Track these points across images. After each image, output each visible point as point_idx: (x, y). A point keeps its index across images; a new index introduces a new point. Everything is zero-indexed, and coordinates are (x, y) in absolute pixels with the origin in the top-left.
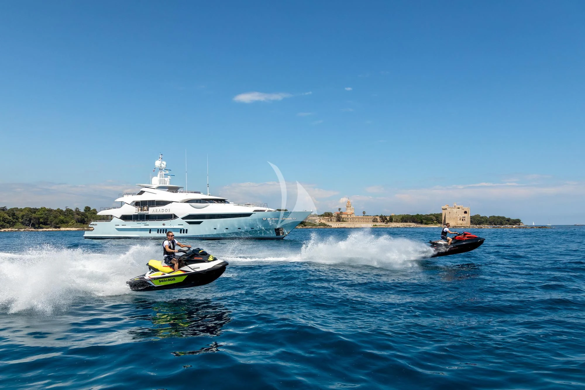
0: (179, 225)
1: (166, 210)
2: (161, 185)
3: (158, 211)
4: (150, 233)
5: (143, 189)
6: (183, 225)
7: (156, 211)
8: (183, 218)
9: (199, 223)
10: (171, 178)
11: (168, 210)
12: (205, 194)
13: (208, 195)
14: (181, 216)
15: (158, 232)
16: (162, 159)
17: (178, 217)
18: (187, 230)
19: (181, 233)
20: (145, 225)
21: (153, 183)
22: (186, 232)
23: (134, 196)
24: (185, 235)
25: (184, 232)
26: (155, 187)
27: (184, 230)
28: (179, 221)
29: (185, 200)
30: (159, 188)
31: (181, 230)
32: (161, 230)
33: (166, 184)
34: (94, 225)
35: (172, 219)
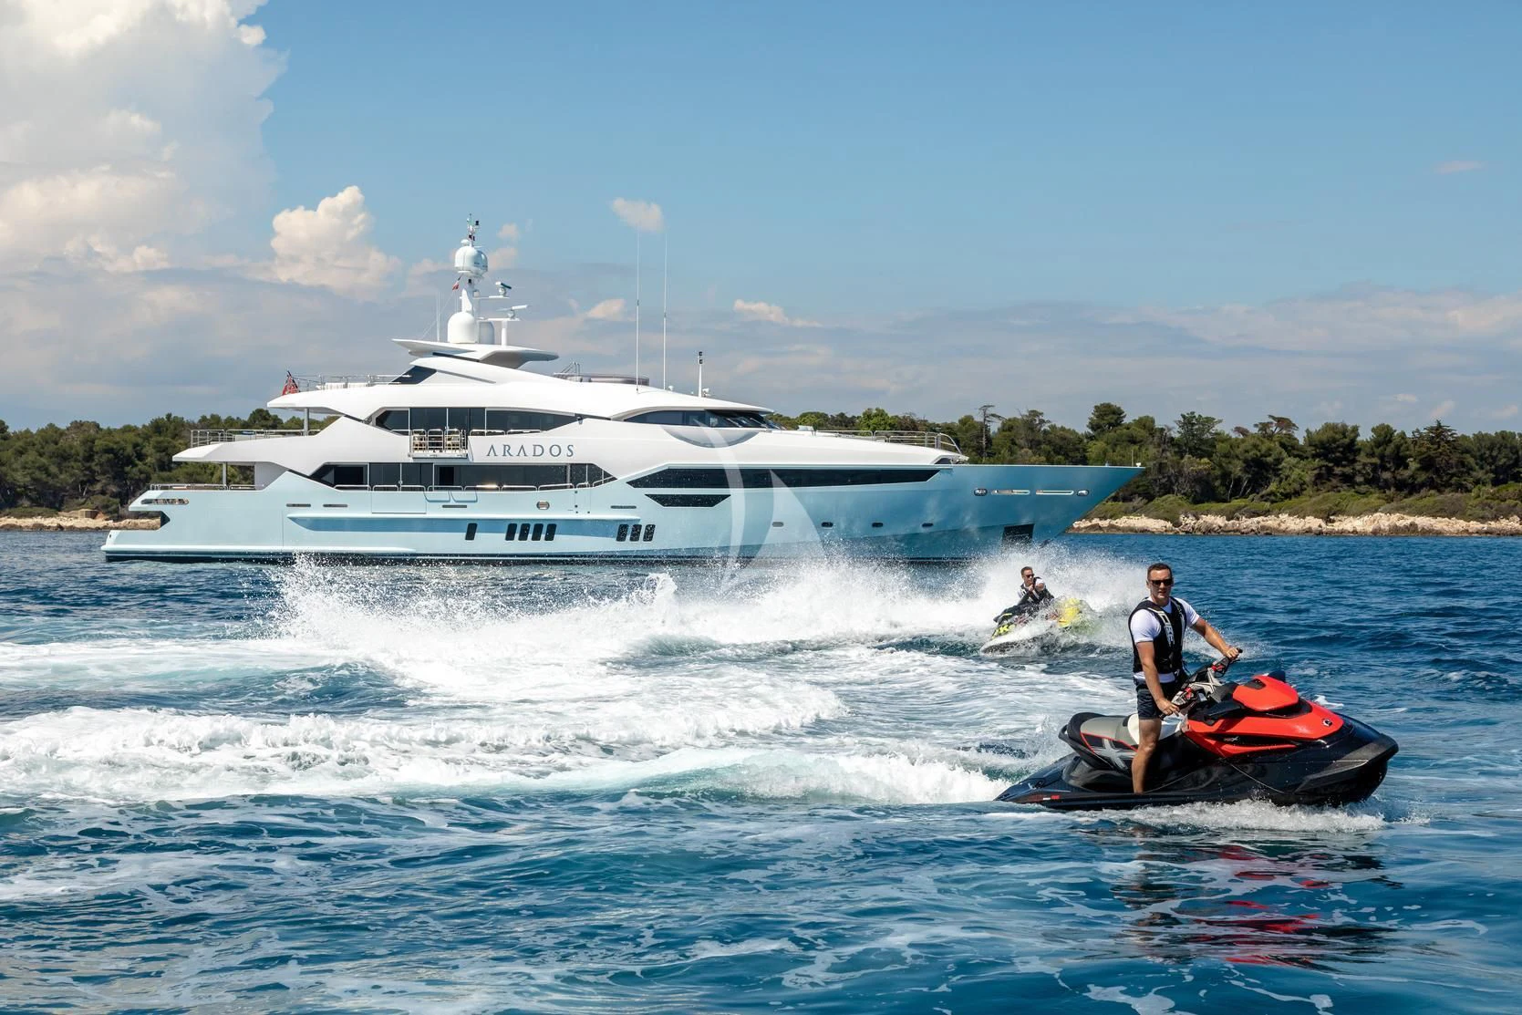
0: (615, 508)
1: (555, 450)
4: (467, 538)
5: (424, 362)
7: (506, 452)
8: (636, 483)
11: (565, 451)
12: (690, 390)
14: (624, 477)
15: (510, 537)
17: (616, 476)
18: (650, 529)
19: (623, 539)
20: (444, 506)
22: (649, 535)
23: (375, 386)
24: (641, 546)
25: (635, 538)
27: (637, 529)
28: (616, 491)
29: (631, 412)
31: (623, 528)
32: (526, 527)
34: (167, 501)
35: (584, 486)
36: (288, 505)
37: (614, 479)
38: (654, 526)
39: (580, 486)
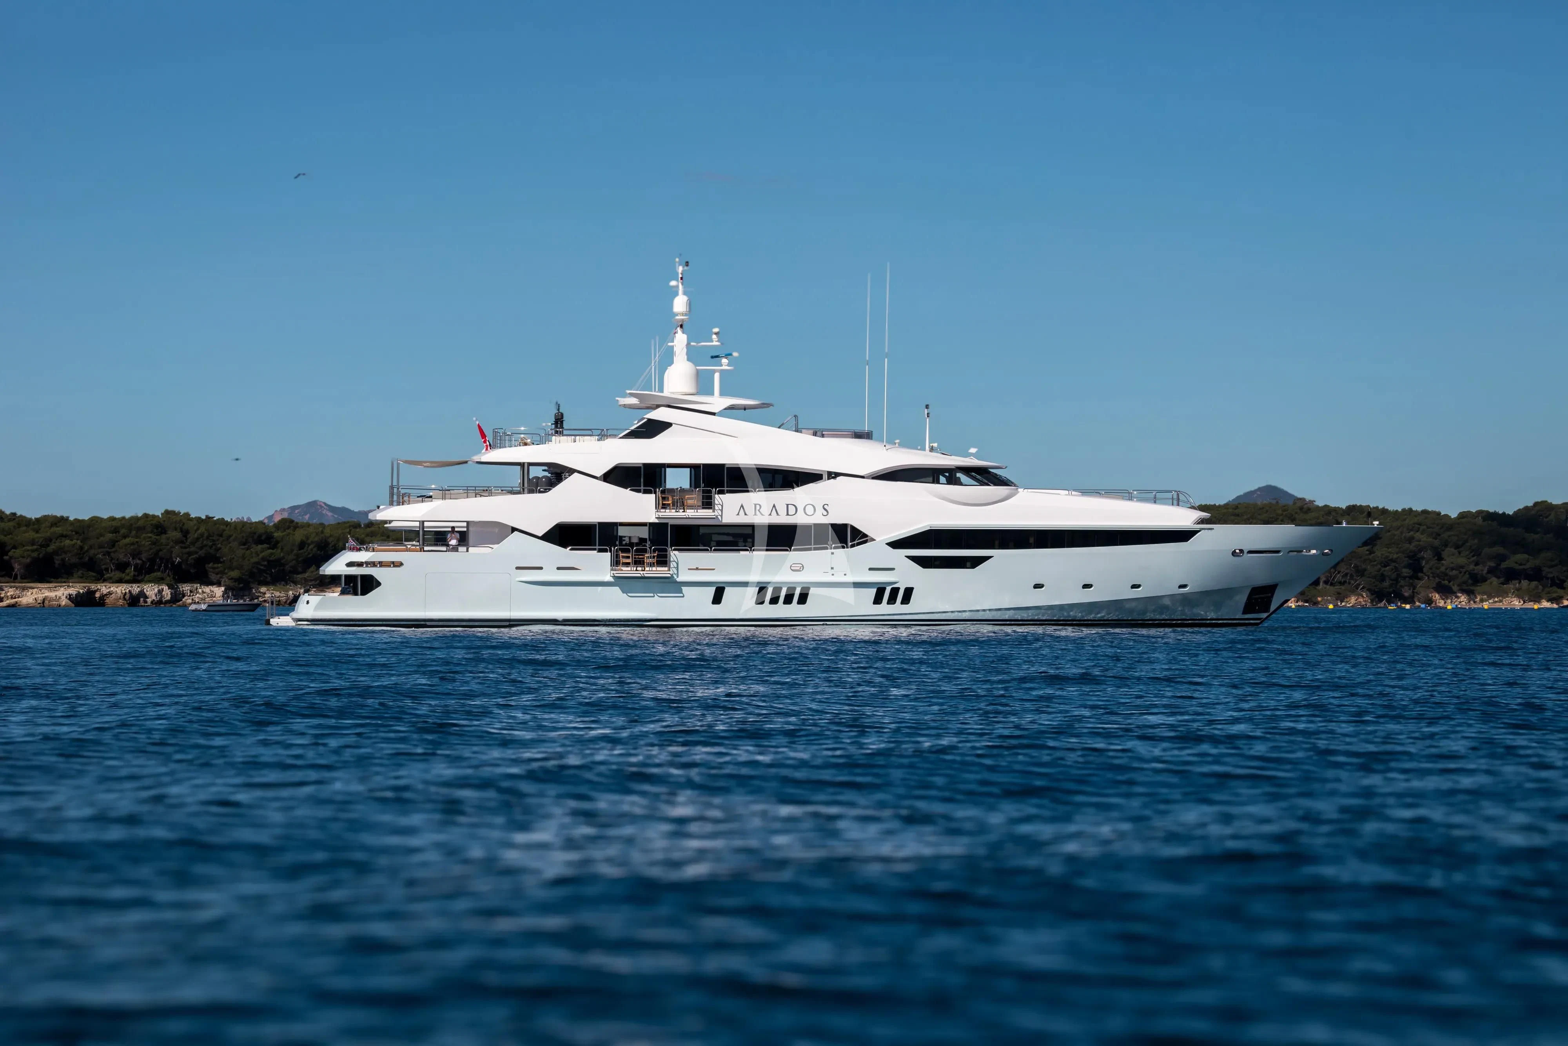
0: (873, 570)
1: (810, 510)
4: (717, 601)
5: (661, 414)
6: (892, 569)
8: (896, 545)
9: (976, 562)
10: (732, 368)
11: (820, 511)
13: (929, 451)
14: (883, 536)
15: (760, 600)
17: (873, 536)
18: (909, 592)
19: (878, 601)
20: (690, 569)
22: (906, 599)
23: (612, 440)
24: (898, 608)
25: (893, 601)
27: (894, 591)
28: (874, 553)
29: (891, 469)
31: (881, 591)
32: (777, 590)
34: (373, 564)
35: (842, 547)
36: (517, 568)
37: (872, 540)
38: (912, 589)
39: (837, 547)
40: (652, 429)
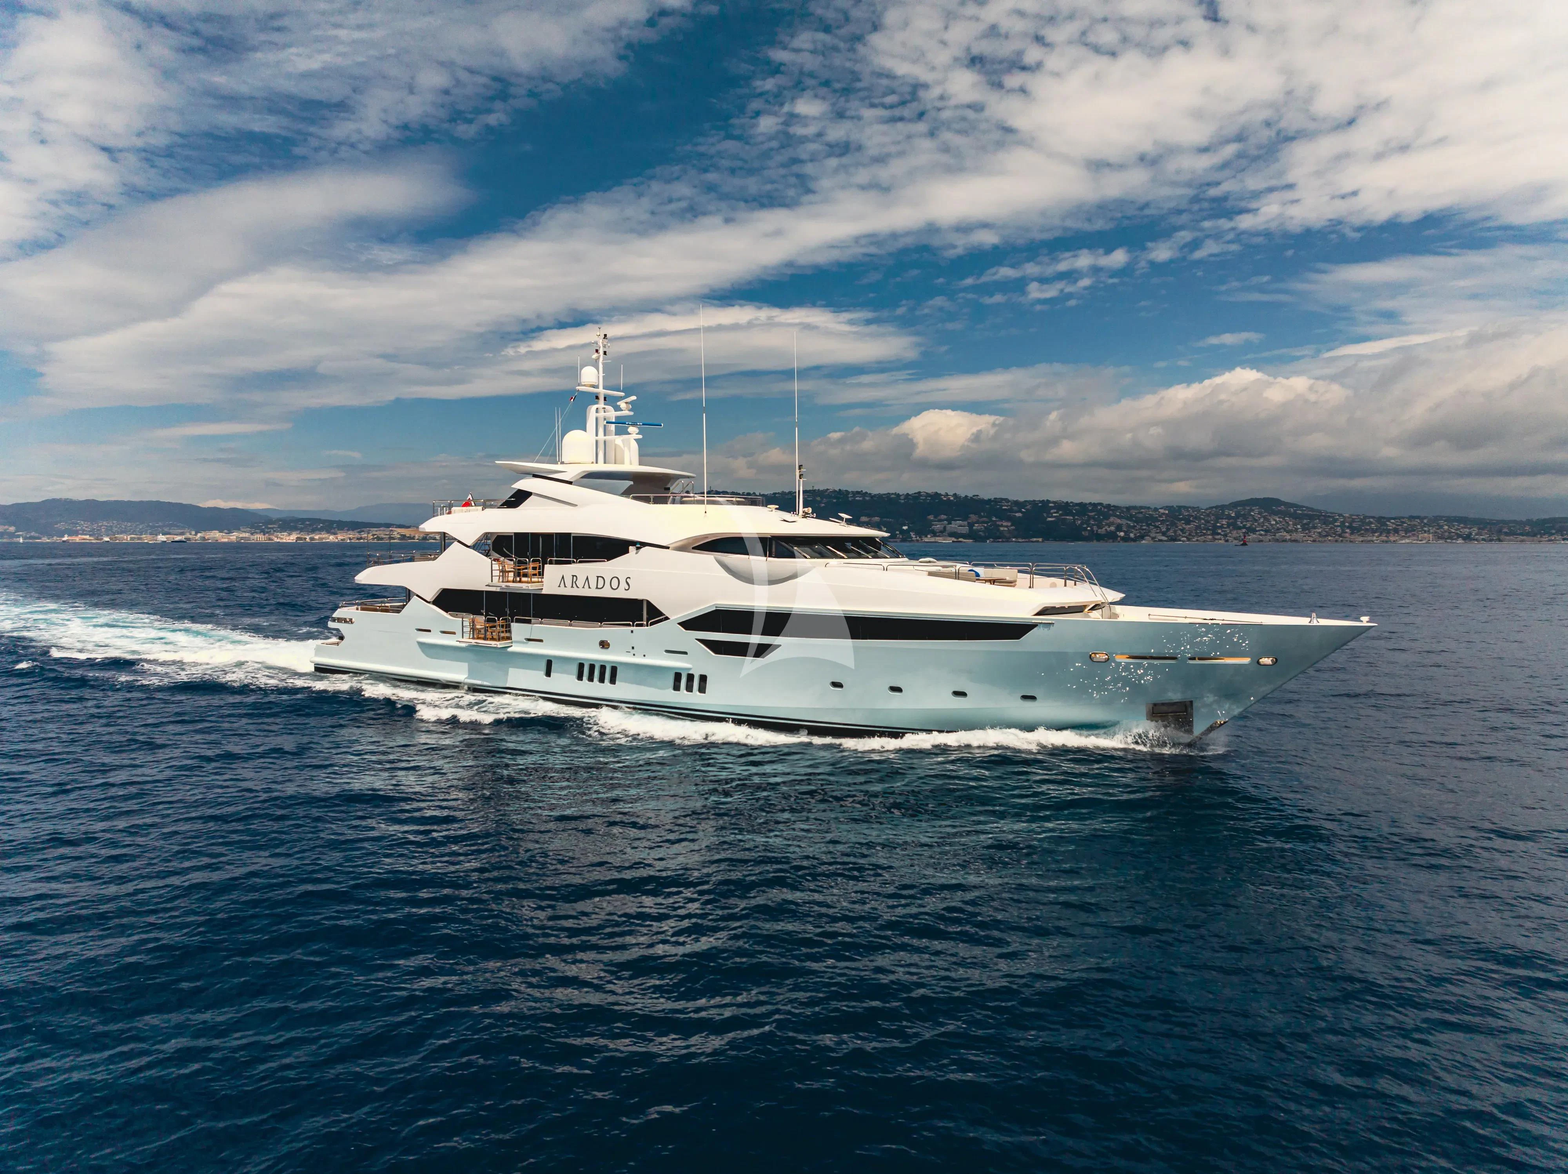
0: (667, 651)
1: (615, 583)
2: (601, 467)
3: (580, 583)
4: (548, 674)
5: (524, 484)
6: (686, 653)
7: (574, 583)
8: (689, 625)
9: (761, 651)
10: (640, 437)
11: (623, 585)
13: (801, 513)
14: (677, 615)
15: (580, 677)
16: (605, 353)
17: (667, 615)
18: (703, 679)
19: (677, 688)
20: (527, 639)
21: (567, 454)
22: (702, 690)
23: (487, 510)
24: (695, 698)
25: (689, 688)
26: (571, 473)
27: (690, 677)
28: (668, 634)
29: (697, 539)
30: (592, 479)
31: (678, 677)
32: (592, 667)
33: (623, 463)
34: (343, 620)
35: (641, 625)
36: (416, 631)
37: (667, 618)
38: (707, 676)
39: (638, 625)
40: (520, 497)
